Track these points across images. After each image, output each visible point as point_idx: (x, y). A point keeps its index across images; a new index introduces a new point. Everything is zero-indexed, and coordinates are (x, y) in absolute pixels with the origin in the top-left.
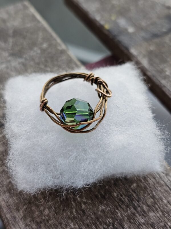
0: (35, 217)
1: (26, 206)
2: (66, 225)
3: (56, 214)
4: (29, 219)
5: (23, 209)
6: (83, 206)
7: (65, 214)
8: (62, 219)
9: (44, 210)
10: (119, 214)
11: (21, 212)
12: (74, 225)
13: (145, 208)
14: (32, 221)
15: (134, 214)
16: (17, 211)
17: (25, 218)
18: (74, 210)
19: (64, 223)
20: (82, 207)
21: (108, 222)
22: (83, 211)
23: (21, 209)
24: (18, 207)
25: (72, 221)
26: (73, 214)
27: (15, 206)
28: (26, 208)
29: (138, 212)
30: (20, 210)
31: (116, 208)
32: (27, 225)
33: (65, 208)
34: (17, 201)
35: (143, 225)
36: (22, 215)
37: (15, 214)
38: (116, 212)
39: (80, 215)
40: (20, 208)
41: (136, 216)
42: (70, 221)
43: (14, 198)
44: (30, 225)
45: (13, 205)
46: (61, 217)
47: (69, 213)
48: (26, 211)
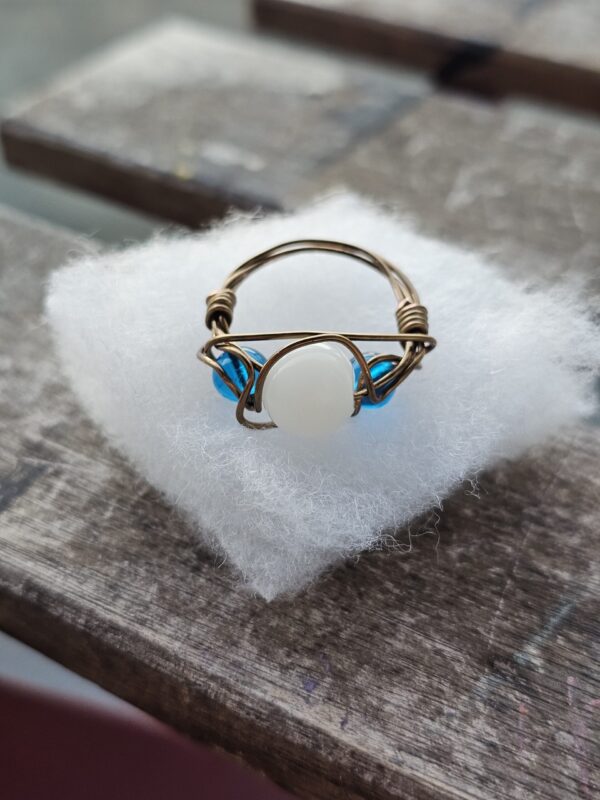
0: (295, 641)
1: (251, 626)
2: (394, 625)
3: (346, 613)
4: (281, 652)
5: (247, 637)
6: (407, 567)
7: (370, 602)
8: (371, 615)
9: (307, 615)
10: (509, 550)
11: (246, 644)
12: (412, 615)
13: (561, 512)
14: (293, 652)
15: (545, 536)
16: (234, 648)
17: (265, 653)
18: (389, 585)
19: (383, 622)
20: (402, 570)
21: (493, 576)
22: (414, 577)
23: (239, 638)
24: (230, 637)
25: (402, 610)
26: (391, 593)
27: (217, 640)
28: (255, 631)
29: (550, 527)
30: (239, 643)
31: (491, 540)
32: (284, 668)
33: (363, 589)
34: (215, 626)
35: (583, 549)
36: (256, 651)
37: (233, 656)
38: (497, 546)
39: (412, 588)
40: (235, 638)
41: (552, 537)
42: (395, 613)
43: (203, 622)
44: (292, 664)
45: (211, 638)
46: (366, 613)
47: (380, 596)
48: (257, 638)
